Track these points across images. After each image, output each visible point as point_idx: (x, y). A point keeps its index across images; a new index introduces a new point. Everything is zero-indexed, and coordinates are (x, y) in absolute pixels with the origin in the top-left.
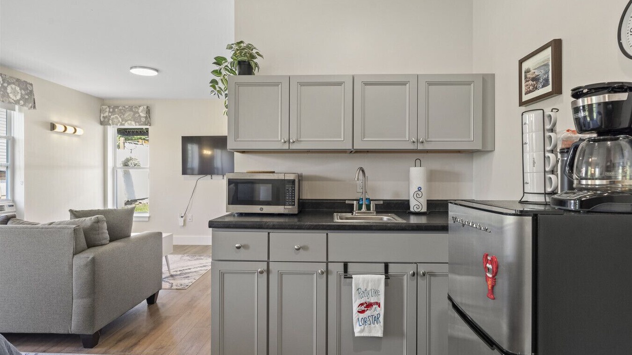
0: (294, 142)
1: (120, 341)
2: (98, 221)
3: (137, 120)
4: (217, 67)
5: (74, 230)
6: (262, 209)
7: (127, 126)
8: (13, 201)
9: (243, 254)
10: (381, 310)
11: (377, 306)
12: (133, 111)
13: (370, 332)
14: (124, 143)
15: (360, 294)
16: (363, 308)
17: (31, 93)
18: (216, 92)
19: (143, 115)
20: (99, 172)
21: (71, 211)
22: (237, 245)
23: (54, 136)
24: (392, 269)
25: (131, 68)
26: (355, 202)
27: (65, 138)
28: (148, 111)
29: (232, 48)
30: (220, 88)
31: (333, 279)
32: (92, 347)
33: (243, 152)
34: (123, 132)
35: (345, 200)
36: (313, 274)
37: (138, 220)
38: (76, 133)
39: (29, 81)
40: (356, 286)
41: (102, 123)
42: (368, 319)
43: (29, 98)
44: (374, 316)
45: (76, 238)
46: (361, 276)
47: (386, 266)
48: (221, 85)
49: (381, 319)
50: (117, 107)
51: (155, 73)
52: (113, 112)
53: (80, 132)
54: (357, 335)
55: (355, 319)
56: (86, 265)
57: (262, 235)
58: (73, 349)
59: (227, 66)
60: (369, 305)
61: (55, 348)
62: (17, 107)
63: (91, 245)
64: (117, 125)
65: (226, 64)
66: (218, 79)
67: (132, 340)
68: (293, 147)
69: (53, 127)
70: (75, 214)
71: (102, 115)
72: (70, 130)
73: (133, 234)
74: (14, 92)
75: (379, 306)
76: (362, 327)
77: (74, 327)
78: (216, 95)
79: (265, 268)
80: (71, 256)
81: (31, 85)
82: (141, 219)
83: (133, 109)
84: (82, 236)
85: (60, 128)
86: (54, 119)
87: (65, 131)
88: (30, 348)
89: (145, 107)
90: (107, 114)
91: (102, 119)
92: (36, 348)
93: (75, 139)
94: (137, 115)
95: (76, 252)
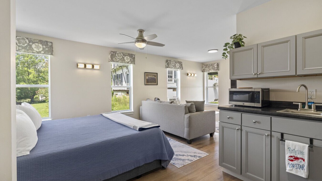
0: (260, 74)
1: (198, 145)
2: (192, 105)
3: (213, 69)
4: (225, 48)
5: (185, 107)
6: (244, 104)
7: (210, 72)
8: (178, 98)
9: (230, 121)
10: (305, 163)
11: (302, 160)
12: (212, 66)
13: (297, 172)
14: (214, 77)
15: (290, 151)
16: (292, 158)
17: (182, 65)
18: (225, 57)
19: (216, 67)
20: (202, 88)
21: (186, 101)
22: (228, 117)
23: (188, 77)
24: (315, 143)
25: (208, 51)
26: (300, 104)
27: (191, 78)
28: (218, 65)
29: (232, 38)
30: (226, 55)
31: (274, 140)
32: (190, 144)
33: (240, 79)
34: (210, 74)
35: (293, 102)
36: (263, 135)
37: (206, 105)
38: (195, 76)
39: (181, 61)
40: (287, 146)
41: (202, 71)
42: (295, 165)
43: (181, 67)
44: (300, 165)
45: (186, 109)
46: (291, 142)
47: (311, 141)
48: (227, 54)
49: (306, 168)
50: (207, 65)
51: (217, 51)
52: (206, 67)
53: (196, 75)
54: (287, 171)
55: (287, 163)
56: (188, 118)
57: (239, 114)
58: (185, 143)
59: (229, 46)
60: (297, 158)
61: (181, 141)
62: (179, 70)
63: (190, 112)
64: (207, 71)
65: (229, 45)
66: (226, 52)
67: (201, 146)
68: (259, 76)
69: (188, 74)
70: (187, 102)
71: (203, 69)
72: (193, 75)
73: (205, 110)
74: (178, 65)
75: (304, 161)
76: (291, 168)
77: (185, 136)
78: (225, 59)
79: (240, 128)
80: (184, 114)
81: (182, 62)
82: (207, 106)
83: (212, 65)
84: (187, 109)
85: (190, 75)
86: (188, 72)
87: (194, 75)
88: (175, 139)
89: (217, 64)
90: (204, 68)
91: (203, 70)
92: (177, 140)
93: (194, 78)
94: (214, 67)
95: (185, 114)
